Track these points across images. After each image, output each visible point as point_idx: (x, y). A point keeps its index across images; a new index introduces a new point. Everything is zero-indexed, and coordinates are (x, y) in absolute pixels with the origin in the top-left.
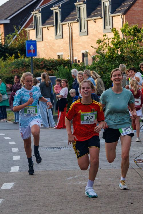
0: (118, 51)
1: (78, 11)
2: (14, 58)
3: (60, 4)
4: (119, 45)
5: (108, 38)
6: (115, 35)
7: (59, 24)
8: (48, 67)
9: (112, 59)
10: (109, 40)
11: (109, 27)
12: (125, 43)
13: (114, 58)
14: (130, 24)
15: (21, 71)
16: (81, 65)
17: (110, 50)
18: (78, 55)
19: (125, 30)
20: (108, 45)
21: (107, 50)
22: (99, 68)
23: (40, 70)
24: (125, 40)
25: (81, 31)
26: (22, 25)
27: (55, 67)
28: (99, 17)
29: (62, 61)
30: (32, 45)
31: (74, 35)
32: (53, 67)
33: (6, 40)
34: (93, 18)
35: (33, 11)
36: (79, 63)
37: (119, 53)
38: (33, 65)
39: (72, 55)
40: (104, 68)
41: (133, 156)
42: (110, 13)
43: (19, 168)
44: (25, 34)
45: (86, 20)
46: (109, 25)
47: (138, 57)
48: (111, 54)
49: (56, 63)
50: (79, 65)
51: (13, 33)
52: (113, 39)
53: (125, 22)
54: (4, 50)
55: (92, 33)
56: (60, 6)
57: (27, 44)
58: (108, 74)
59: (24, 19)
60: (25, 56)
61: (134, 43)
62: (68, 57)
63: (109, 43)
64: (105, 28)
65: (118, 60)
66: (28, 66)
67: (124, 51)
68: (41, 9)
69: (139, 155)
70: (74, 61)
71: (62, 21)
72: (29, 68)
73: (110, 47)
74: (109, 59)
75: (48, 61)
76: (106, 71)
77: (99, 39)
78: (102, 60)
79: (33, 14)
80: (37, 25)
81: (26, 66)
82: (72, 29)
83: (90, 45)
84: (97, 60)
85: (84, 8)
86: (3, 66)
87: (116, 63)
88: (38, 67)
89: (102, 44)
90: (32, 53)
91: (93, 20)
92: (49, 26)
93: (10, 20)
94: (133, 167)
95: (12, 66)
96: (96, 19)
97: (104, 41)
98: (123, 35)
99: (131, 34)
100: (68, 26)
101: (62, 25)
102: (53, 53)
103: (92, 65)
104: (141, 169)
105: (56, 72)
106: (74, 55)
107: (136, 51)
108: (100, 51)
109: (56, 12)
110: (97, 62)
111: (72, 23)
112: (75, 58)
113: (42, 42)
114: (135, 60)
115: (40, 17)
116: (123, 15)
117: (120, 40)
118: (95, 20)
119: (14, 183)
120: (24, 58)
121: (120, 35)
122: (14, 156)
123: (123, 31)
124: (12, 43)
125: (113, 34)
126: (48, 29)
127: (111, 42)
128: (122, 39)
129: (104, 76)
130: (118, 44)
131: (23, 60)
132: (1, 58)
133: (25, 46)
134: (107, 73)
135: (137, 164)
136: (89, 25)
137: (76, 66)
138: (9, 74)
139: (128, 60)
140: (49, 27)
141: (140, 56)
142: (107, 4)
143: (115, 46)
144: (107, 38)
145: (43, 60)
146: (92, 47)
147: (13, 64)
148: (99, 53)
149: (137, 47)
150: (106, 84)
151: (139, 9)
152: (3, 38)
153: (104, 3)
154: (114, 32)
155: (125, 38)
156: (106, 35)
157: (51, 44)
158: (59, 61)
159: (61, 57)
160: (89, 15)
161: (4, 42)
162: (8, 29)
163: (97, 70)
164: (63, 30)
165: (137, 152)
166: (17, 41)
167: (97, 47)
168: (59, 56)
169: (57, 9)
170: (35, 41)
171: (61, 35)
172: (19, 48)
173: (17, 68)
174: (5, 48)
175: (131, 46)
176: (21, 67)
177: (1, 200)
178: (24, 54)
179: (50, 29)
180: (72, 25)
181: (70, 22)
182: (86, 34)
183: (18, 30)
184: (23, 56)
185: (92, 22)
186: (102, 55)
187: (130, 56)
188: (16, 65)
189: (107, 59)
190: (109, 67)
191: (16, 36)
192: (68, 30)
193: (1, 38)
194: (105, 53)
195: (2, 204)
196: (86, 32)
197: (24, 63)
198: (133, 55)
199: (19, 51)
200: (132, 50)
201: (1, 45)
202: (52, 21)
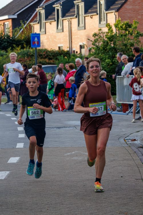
0: (111, 43)
1: (77, 8)
2: (21, 49)
3: (61, 1)
4: (112, 38)
5: (103, 32)
6: (109, 30)
7: (60, 19)
8: (49, 57)
9: (106, 50)
10: (104, 34)
11: (104, 22)
12: (118, 37)
13: (108, 50)
14: (122, 20)
15: (27, 60)
16: (78, 56)
17: (105, 42)
18: (76, 47)
19: (118, 25)
20: (102, 39)
21: (102, 43)
23: (43, 59)
24: (118, 34)
25: (79, 26)
26: (27, 20)
27: (56, 57)
28: (95, 14)
29: (62, 52)
30: (36, 38)
31: (73, 29)
32: (54, 57)
33: (13, 33)
34: (90, 15)
35: (37, 8)
36: (77, 54)
37: (112, 45)
38: (37, 55)
39: (71, 47)
41: (124, 136)
42: (105, 10)
43: (24, 144)
44: (30, 27)
45: (84, 16)
46: (104, 21)
47: (129, 49)
48: (105, 47)
49: (56, 53)
50: (77, 55)
51: (20, 26)
52: (107, 33)
53: (118, 18)
54: (11, 42)
55: (89, 28)
56: (61, 3)
59: (29, 14)
61: (125, 37)
62: (67, 48)
63: (103, 37)
64: (100, 23)
65: (111, 51)
66: (33, 55)
67: (116, 44)
68: (45, 6)
70: (73, 52)
71: (63, 16)
72: (34, 57)
73: (105, 40)
74: (104, 50)
75: (50, 52)
77: (95, 33)
78: (97, 51)
79: (37, 11)
80: (41, 20)
81: (31, 56)
82: (71, 23)
83: (87, 38)
84: (93, 51)
85: (82, 5)
87: (109, 55)
88: (41, 57)
89: (98, 38)
90: (36, 44)
91: (90, 16)
92: (51, 21)
93: (18, 15)
94: (123, 145)
96: (92, 16)
97: (99, 35)
98: (116, 30)
99: (123, 28)
100: (68, 21)
101: (63, 20)
102: (54, 44)
104: (130, 147)
105: (57, 61)
106: (73, 47)
107: (128, 43)
108: (96, 44)
109: (58, 9)
110: (92, 53)
111: (71, 19)
112: (73, 49)
113: (45, 35)
114: (126, 52)
115: (43, 13)
116: (116, 12)
117: (113, 34)
118: (91, 17)
119: (19, 158)
120: (29, 48)
121: (113, 30)
122: (19, 134)
123: (116, 26)
124: (18, 35)
125: (107, 29)
126: (51, 24)
127: (106, 36)
128: (115, 33)
131: (28, 50)
132: (9, 48)
133: (30, 38)
135: (126, 143)
136: (86, 21)
137: (74, 57)
140: (51, 22)
141: (130, 49)
142: (103, 2)
143: (109, 39)
144: (102, 32)
145: (46, 51)
146: (89, 39)
147: (19, 54)
148: (94, 45)
149: (128, 40)
151: (131, 7)
152: (11, 31)
153: (99, 1)
154: (108, 27)
155: (118, 32)
156: (101, 30)
157: (52, 37)
158: (59, 52)
159: (61, 48)
160: (86, 12)
161: (12, 34)
162: (16, 23)
164: (64, 25)
165: (127, 132)
166: (23, 34)
167: (93, 40)
168: (59, 47)
169: (58, 6)
170: (39, 34)
171: (61, 29)
172: (25, 40)
173: (23, 58)
174: (13, 39)
175: (122, 39)
176: (27, 56)
177: (8, 172)
178: (29, 45)
179: (52, 23)
180: (72, 20)
181: (69, 18)
182: (84, 28)
183: (25, 24)
184: (28, 47)
185: (89, 17)
186: (97, 47)
187: (122, 48)
188: (22, 55)
189: (102, 50)
190: (103, 57)
191: (22, 29)
192: (68, 24)
193: (9, 31)
194: (99, 45)
195: (9, 176)
196: (83, 26)
197: (29, 53)
198: (124, 48)
199: (24, 43)
200: (123, 43)
201: (9, 38)
202: (54, 17)
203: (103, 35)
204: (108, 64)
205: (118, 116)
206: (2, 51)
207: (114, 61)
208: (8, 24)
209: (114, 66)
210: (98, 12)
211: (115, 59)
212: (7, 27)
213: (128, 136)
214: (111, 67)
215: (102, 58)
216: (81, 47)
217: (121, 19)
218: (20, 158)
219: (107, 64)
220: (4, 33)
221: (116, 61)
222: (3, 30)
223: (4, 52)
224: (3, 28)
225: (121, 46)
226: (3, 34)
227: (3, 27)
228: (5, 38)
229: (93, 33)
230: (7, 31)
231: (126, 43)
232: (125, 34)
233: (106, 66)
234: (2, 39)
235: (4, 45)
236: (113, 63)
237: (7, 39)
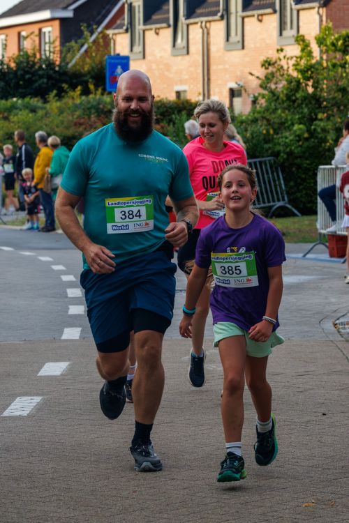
0: (307, 85)
2: (81, 94)
4: (310, 72)
5: (287, 56)
6: (303, 50)
7: (182, 24)
9: (294, 101)
10: (289, 61)
11: (290, 33)
12: (324, 69)
13: (300, 101)
14: (335, 27)
15: (95, 122)
17: (291, 82)
18: (221, 93)
19: (325, 39)
20: (286, 72)
21: (284, 83)
22: (265, 122)
24: (324, 62)
25: (228, 40)
26: (99, 24)
27: (170, 117)
28: (270, 10)
29: (185, 103)
30: (119, 67)
31: (213, 49)
32: (164, 116)
34: (256, 12)
37: (310, 90)
39: (207, 92)
40: (277, 121)
41: (333, 314)
42: (294, 1)
43: (82, 331)
44: (106, 41)
45: (240, 16)
46: (291, 28)
48: (293, 92)
49: (170, 108)
51: (80, 38)
52: (297, 57)
53: (327, 22)
54: (58, 77)
55: (253, 46)
57: (110, 64)
58: (284, 134)
59: (104, 8)
60: (104, 90)
61: (343, 70)
62: (198, 96)
63: (288, 68)
64: (281, 34)
65: (307, 105)
66: (110, 112)
67: (320, 86)
69: (346, 312)
71: (189, 15)
73: (292, 76)
74: (288, 102)
76: (279, 128)
77: (268, 58)
78: (273, 104)
80: (133, 23)
81: (107, 112)
82: (208, 34)
83: (248, 70)
84: (262, 104)
86: (56, 111)
87: (302, 113)
89: (274, 70)
91: (256, 16)
92: (158, 26)
93: (75, 10)
94: (330, 336)
95: (76, 111)
96: (262, 15)
97: (278, 63)
98: (321, 51)
99: (338, 48)
100: (201, 27)
101: (188, 26)
102: (165, 86)
103: (249, 115)
104: (347, 341)
105: (171, 126)
106: (212, 92)
108: (268, 85)
110: (260, 109)
111: (210, 22)
113: (142, 61)
114: (345, 106)
115: (139, 6)
116: (323, 7)
117: (313, 61)
118: (260, 17)
119: (68, 363)
120: (102, 94)
121: (313, 50)
122: (71, 307)
123: (320, 41)
124: (74, 61)
125: (298, 48)
126: (157, 34)
127: (294, 65)
128: (318, 58)
129: (276, 139)
130: (308, 70)
131: (99, 99)
132: (52, 91)
133: (104, 69)
134: (282, 133)
135: (339, 332)
136: (247, 28)
138: (67, 128)
139: (329, 105)
140: (159, 29)
143: (302, 74)
144: (285, 57)
146: (251, 74)
147: (76, 107)
148: (265, 88)
150: (279, 158)
152: (58, 49)
154: (301, 43)
155: (325, 57)
156: (282, 50)
157: (161, 66)
158: (178, 105)
159: (182, 95)
160: (247, 4)
161: (60, 57)
162: (70, 30)
163: (261, 126)
164: (191, 37)
165: (339, 306)
166: (89, 58)
167: (262, 76)
168: (178, 93)
170: (127, 58)
171: (184, 47)
172: (93, 74)
173: (86, 117)
174: (61, 71)
175: (336, 75)
176: (96, 114)
177: (37, 399)
178: (102, 87)
179: (161, 32)
180: (210, 25)
181: (204, 19)
182: (240, 46)
183: (92, 33)
184: (100, 90)
185: (254, 20)
186: (272, 92)
187: (334, 98)
188: (84, 109)
189: (283, 102)
190: (286, 119)
191: (85, 47)
192: (201, 35)
193: (52, 50)
194: (278, 89)
195: (39, 408)
196: (239, 42)
197: (101, 106)
198: (340, 96)
199: (90, 80)
200: (338, 85)
201: (52, 66)
202: (166, 16)
203: (288, 64)
204: (299, 137)
205: (320, 266)
206: (32, 100)
207: (315, 129)
208: (49, 32)
209: (314, 142)
210: (278, 7)
211: (316, 125)
212: (47, 40)
213: (343, 316)
214: (306, 144)
215: (283, 120)
216: (233, 93)
217: (333, 25)
218: (69, 365)
219: (296, 136)
220: (41, 55)
221: (319, 130)
222: (37, 48)
223: (38, 101)
224: (37, 42)
225: (332, 92)
226: (38, 56)
227: (37, 39)
228: (41, 67)
229: (263, 58)
230: (47, 48)
231: (345, 85)
232: (344, 61)
233: (292, 142)
234: (33, 69)
235: (40, 86)
236: (312, 134)
237: (47, 69)
